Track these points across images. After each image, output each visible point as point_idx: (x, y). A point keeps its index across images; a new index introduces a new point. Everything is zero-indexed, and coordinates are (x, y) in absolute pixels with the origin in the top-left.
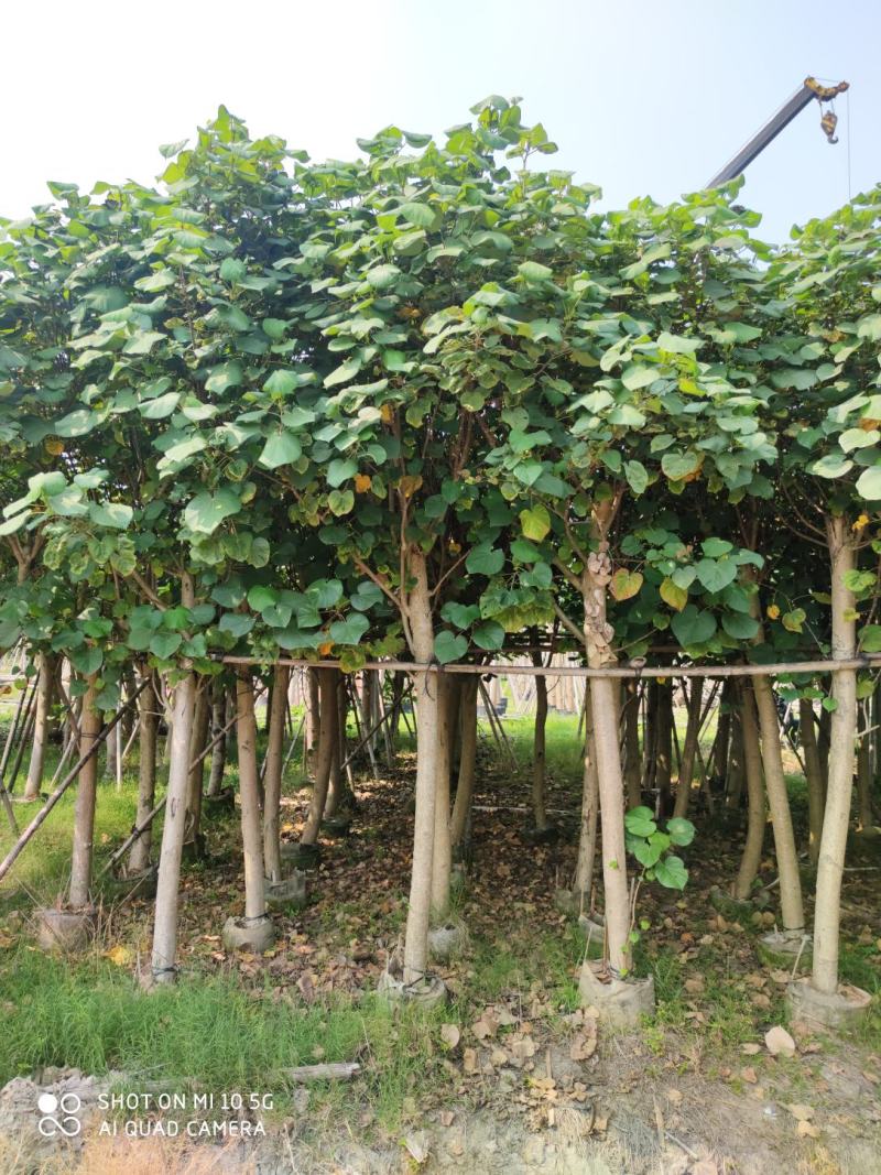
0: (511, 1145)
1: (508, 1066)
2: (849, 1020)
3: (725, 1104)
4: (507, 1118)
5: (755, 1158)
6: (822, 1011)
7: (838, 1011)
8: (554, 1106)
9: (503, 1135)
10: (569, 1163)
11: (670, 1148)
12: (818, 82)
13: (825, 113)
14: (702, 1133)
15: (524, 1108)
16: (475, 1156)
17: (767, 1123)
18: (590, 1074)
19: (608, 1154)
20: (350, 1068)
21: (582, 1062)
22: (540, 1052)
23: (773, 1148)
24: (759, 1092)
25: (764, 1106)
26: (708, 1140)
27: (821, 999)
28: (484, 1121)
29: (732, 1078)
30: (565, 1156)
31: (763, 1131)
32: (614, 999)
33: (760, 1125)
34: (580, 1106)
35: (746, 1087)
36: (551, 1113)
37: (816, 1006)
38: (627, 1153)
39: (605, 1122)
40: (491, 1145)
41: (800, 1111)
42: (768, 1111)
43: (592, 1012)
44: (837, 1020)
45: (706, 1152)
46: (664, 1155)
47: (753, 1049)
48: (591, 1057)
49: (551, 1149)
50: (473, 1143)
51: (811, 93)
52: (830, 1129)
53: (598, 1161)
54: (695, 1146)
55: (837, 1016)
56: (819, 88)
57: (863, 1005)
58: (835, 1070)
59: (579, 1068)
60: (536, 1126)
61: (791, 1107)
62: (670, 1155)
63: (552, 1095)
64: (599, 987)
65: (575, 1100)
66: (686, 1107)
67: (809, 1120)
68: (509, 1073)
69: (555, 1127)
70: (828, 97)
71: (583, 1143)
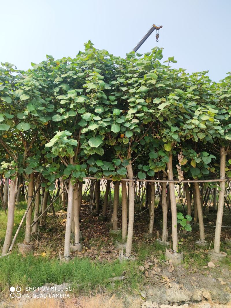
0: (163, 292)
1: (156, 275)
2: (223, 259)
3: (204, 279)
4: (161, 286)
5: (214, 290)
6: (217, 258)
7: (221, 257)
8: (170, 282)
9: (161, 290)
10: (176, 295)
11: (197, 290)
12: (156, 25)
13: (157, 33)
14: (203, 286)
15: (164, 284)
16: (156, 295)
17: (214, 283)
18: (174, 275)
19: (184, 292)
20: (123, 278)
21: (172, 272)
22: (162, 271)
23: (217, 288)
24: (210, 276)
25: (212, 279)
26: (204, 287)
27: (217, 255)
28: (155, 287)
29: (204, 274)
30: (175, 293)
31: (214, 284)
32: (176, 257)
33: (213, 283)
34: (176, 282)
35: (207, 275)
36: (170, 284)
37: (216, 256)
38: (189, 292)
39: (182, 285)
40: (159, 293)
41: (220, 279)
42: (213, 280)
43: (171, 261)
44: (221, 259)
45: (205, 290)
46: (196, 291)
47: (206, 267)
48: (173, 271)
49: (172, 292)
50: (155, 293)
51: (154, 28)
52: (228, 283)
53: (183, 294)
54: (202, 289)
55: (221, 258)
56: (156, 27)
57: (226, 256)
58: (224, 270)
59: (171, 274)
60: (168, 288)
61: (218, 278)
62: (197, 291)
63: (168, 280)
64: (171, 255)
65: (174, 281)
66: (197, 281)
67: (223, 281)
68: (157, 276)
69: (172, 287)
70: (158, 29)
71: (179, 290)
